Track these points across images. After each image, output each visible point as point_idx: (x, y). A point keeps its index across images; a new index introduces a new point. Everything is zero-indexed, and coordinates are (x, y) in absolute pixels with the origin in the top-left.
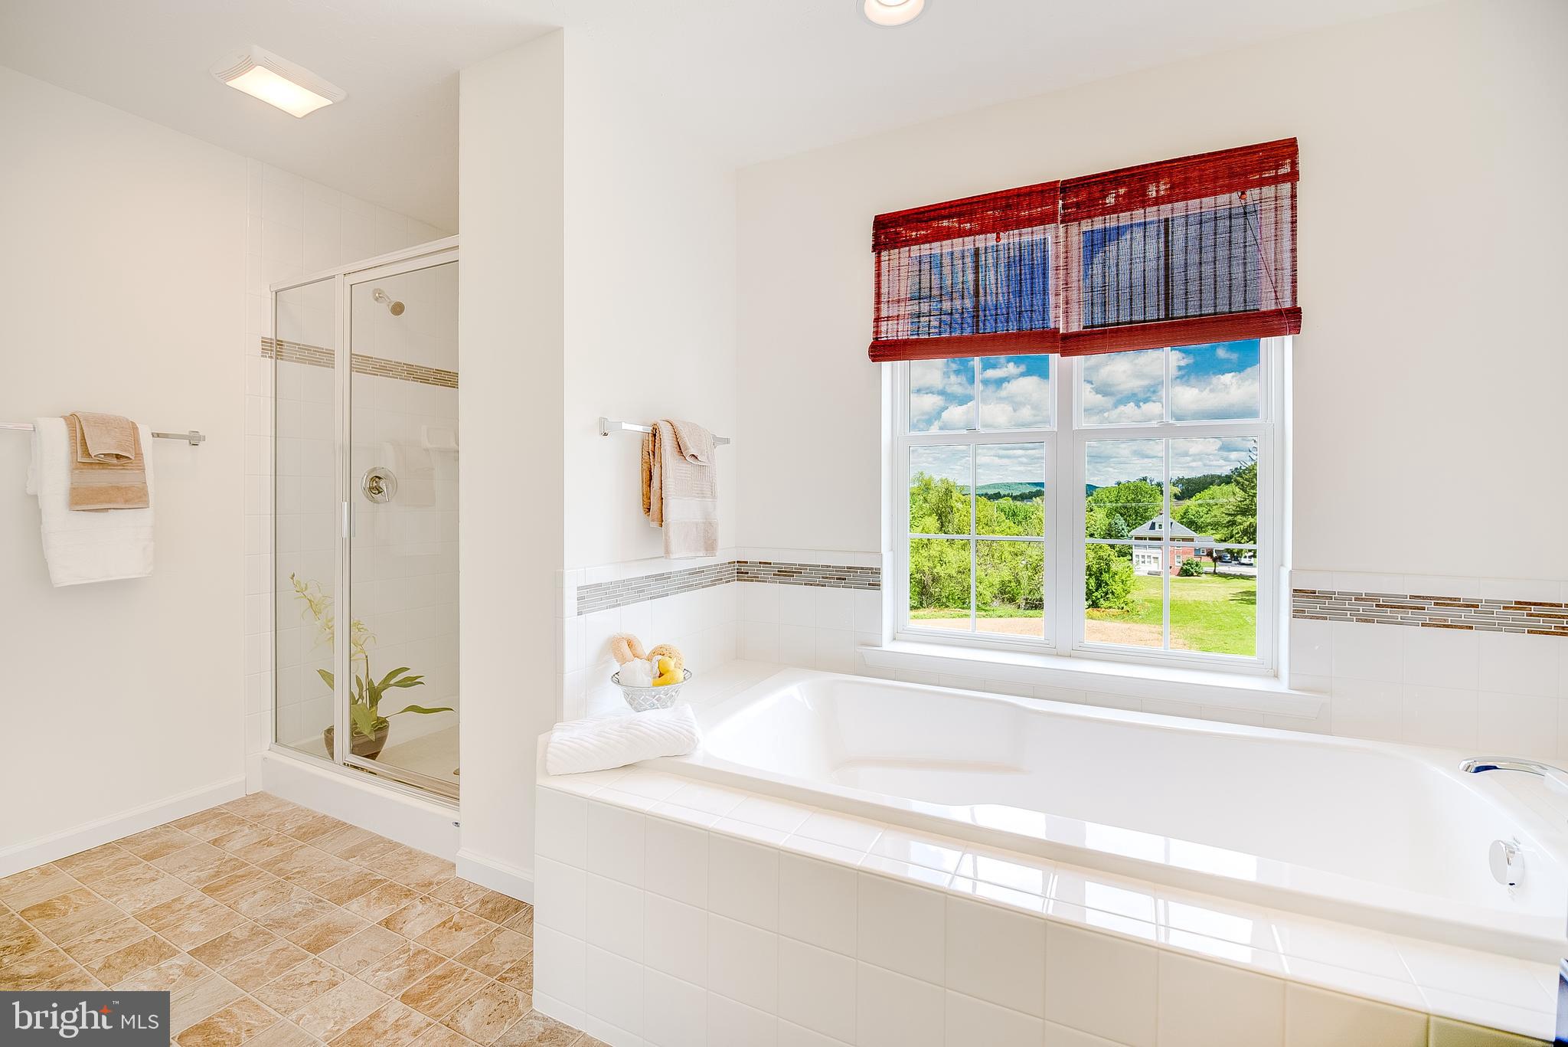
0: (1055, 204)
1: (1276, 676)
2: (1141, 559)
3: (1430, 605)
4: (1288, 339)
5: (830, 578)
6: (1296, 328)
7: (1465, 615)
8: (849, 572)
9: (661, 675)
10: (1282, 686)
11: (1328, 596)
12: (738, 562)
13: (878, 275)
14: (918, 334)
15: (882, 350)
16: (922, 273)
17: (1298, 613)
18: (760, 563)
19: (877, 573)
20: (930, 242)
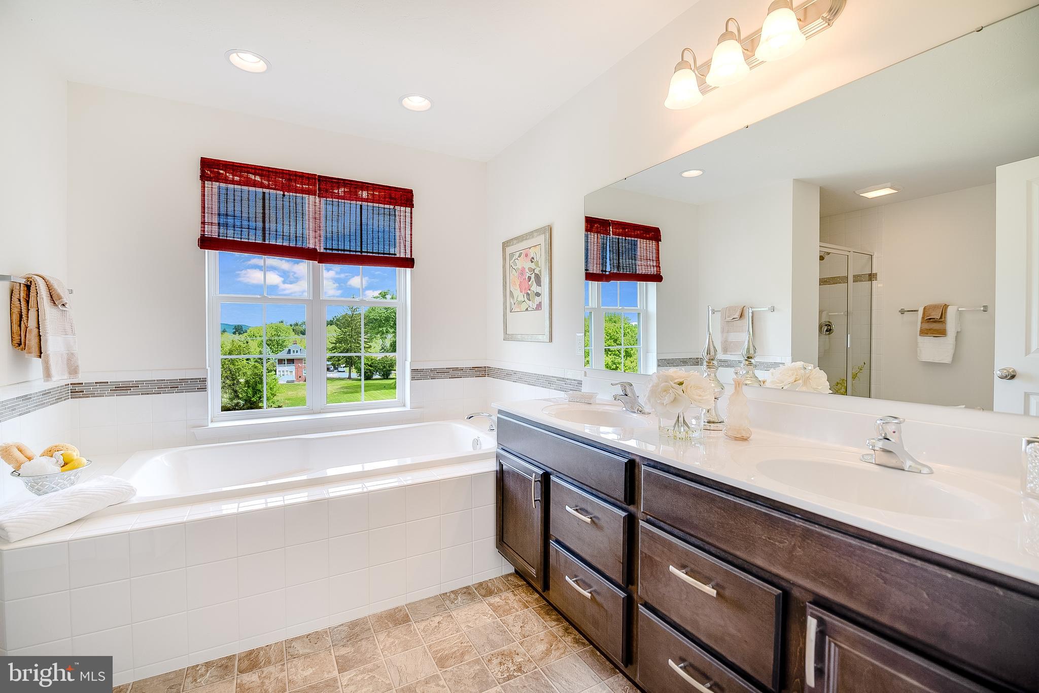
0: (315, 185)
1: (404, 406)
2: (282, 373)
3: (451, 371)
4: (408, 270)
5: (165, 388)
6: (412, 266)
7: (460, 373)
8: (180, 382)
9: (66, 464)
10: (408, 408)
11: (422, 370)
12: (71, 384)
13: (203, 195)
14: (234, 237)
15: (206, 243)
16: (236, 201)
17: (413, 378)
18: (96, 383)
19: (203, 381)
20: (242, 185)
